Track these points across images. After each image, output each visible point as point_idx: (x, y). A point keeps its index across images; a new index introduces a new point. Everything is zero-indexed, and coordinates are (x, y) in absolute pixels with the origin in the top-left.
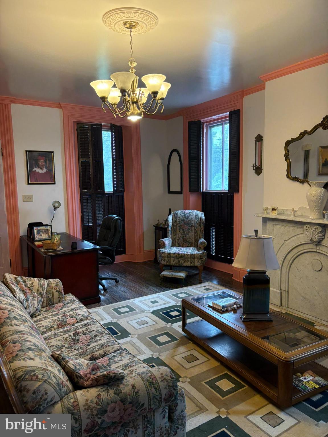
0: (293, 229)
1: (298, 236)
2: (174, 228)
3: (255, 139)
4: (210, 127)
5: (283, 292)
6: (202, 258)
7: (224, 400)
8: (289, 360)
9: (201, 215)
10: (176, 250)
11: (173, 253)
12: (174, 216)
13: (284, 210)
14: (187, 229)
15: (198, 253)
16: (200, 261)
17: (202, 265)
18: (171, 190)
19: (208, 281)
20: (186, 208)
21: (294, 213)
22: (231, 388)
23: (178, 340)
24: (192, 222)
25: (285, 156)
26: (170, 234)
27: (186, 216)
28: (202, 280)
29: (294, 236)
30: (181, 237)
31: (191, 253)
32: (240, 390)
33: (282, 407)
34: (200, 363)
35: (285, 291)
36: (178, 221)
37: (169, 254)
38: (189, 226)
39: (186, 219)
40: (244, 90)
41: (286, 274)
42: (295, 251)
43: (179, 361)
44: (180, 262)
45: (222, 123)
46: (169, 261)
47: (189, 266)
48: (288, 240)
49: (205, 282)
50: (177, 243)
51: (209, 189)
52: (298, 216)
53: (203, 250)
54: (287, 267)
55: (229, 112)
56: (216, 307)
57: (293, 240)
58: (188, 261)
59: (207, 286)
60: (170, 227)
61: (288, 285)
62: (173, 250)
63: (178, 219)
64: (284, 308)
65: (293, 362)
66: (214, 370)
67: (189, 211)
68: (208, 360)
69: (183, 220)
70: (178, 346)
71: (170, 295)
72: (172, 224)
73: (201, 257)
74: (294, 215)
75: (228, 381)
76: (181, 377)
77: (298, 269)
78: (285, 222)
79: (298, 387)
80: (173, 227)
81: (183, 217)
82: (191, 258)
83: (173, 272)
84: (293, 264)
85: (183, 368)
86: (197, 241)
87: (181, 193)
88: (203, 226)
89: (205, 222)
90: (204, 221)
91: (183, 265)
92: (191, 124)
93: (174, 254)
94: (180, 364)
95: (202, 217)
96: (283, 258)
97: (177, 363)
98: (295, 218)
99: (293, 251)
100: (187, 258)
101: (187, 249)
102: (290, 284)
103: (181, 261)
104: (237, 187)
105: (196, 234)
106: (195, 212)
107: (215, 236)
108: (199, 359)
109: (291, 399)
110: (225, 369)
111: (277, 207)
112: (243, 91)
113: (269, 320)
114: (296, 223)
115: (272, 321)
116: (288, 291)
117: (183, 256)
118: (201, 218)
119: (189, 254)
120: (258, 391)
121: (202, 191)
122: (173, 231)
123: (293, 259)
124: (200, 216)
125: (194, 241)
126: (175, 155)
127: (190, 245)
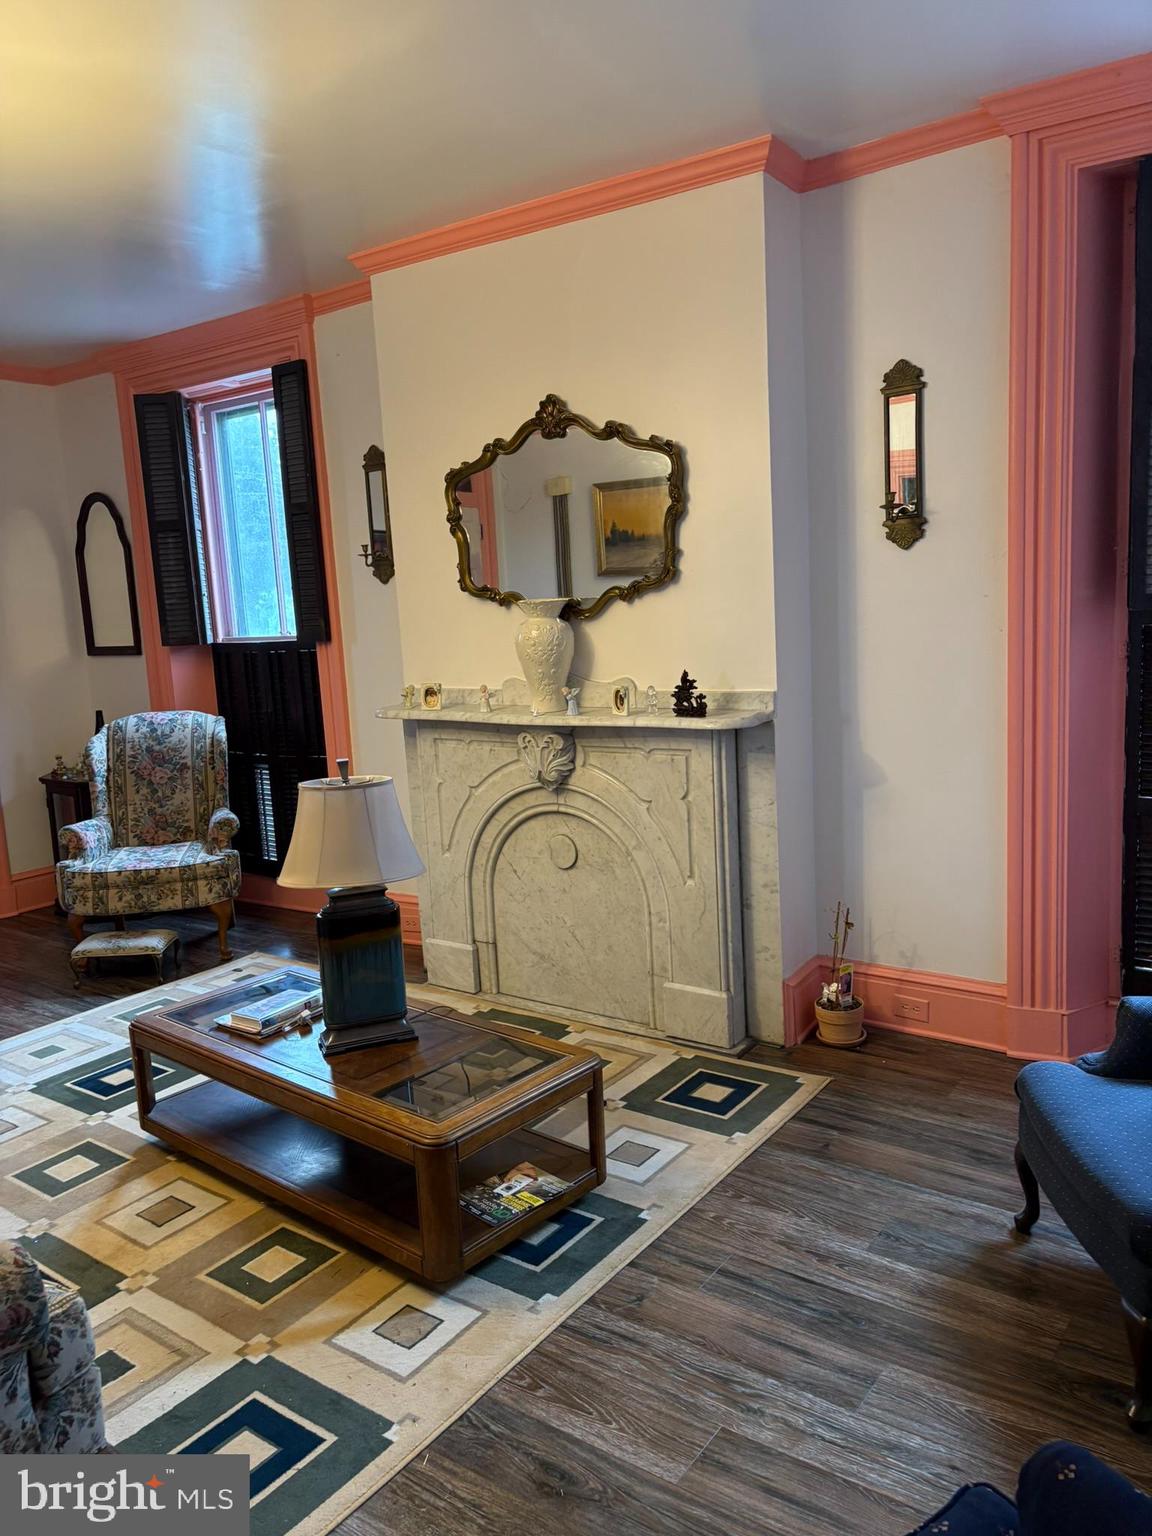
0: (491, 750)
1: (506, 771)
2: (116, 782)
3: (364, 462)
4: (217, 414)
5: (482, 948)
6: (224, 874)
7: (265, 1309)
8: (442, 1140)
9: (215, 726)
10: (126, 858)
11: (116, 869)
12: (111, 739)
13: (464, 691)
14: (166, 780)
15: (210, 858)
16: (217, 887)
17: (225, 899)
18: (100, 642)
19: (252, 952)
20: (159, 706)
21: (487, 700)
22: (291, 1268)
23: (128, 1160)
24: (183, 755)
25: (448, 520)
26: (101, 805)
27: (159, 732)
28: (231, 952)
29: (495, 771)
30: (146, 809)
31: (184, 864)
32: (322, 1267)
33: (437, 1284)
34: (196, 1218)
35: (487, 943)
36: (129, 752)
37: (99, 877)
38: (172, 767)
39: (159, 744)
40: (313, 295)
41: (485, 891)
42: (503, 816)
43: (122, 1230)
44: (145, 899)
45: (256, 403)
46: (100, 901)
47: (180, 911)
48: (480, 784)
49: (239, 956)
50: (131, 835)
51: (237, 635)
52: (502, 709)
53: (227, 847)
54: (486, 869)
55: (273, 368)
56: (242, 1026)
57: (494, 783)
58: (173, 892)
59: (246, 967)
60: (99, 779)
61: (494, 922)
62: (114, 861)
63: (129, 746)
64: (487, 997)
65: (457, 1144)
66: (245, 1227)
67: (169, 715)
68: (225, 1201)
69: (149, 750)
70: (123, 1180)
71: (110, 1018)
72: (105, 768)
73: (220, 873)
74: (489, 705)
75: (284, 1250)
76: (126, 1277)
77: (515, 872)
78: (467, 729)
79: (485, 1216)
80: (111, 778)
81: (146, 737)
82: (182, 880)
83: (119, 937)
84: (501, 856)
85: (136, 1248)
86: (205, 818)
87: (136, 650)
88: (222, 766)
89: (229, 750)
90: (225, 746)
91: (156, 909)
92: (144, 404)
93: (120, 873)
94: (125, 1237)
95: (217, 731)
96: (473, 842)
97: (116, 1236)
98: (490, 715)
99: (496, 817)
100: (169, 882)
101: (170, 850)
102: (499, 921)
103: (149, 895)
104: (323, 624)
105: (198, 796)
106: (190, 717)
107: (272, 795)
108: (194, 1207)
109: (461, 1254)
110: (279, 1217)
111: (440, 685)
112: (308, 298)
113: (407, 1037)
114: (498, 731)
115: (416, 1039)
116: (495, 944)
117: (152, 877)
118: (213, 738)
119: (174, 868)
120: (374, 1257)
121: (210, 640)
122: (112, 793)
123: (499, 840)
124: (209, 732)
125: (195, 819)
126: (99, 513)
127: (182, 836)
